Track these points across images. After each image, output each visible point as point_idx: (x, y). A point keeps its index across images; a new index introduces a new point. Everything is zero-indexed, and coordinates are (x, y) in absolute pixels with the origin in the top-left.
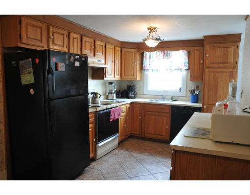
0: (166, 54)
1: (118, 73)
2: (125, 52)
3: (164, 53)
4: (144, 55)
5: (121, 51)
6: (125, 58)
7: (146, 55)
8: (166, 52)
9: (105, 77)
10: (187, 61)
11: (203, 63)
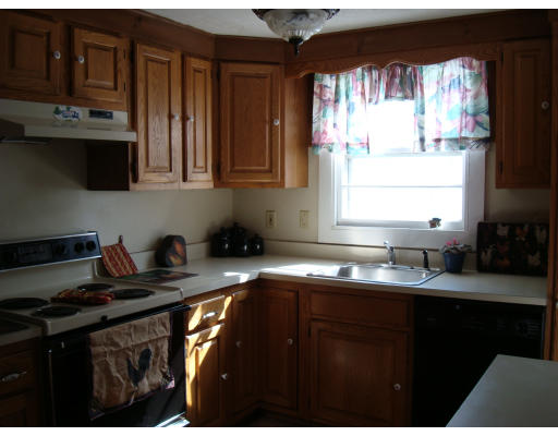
0: (397, 80)
1: (200, 163)
2: (234, 76)
3: (393, 76)
4: (316, 90)
5: (217, 76)
6: (233, 100)
7: (322, 87)
8: (399, 71)
9: (135, 180)
10: (484, 102)
11: (550, 108)
